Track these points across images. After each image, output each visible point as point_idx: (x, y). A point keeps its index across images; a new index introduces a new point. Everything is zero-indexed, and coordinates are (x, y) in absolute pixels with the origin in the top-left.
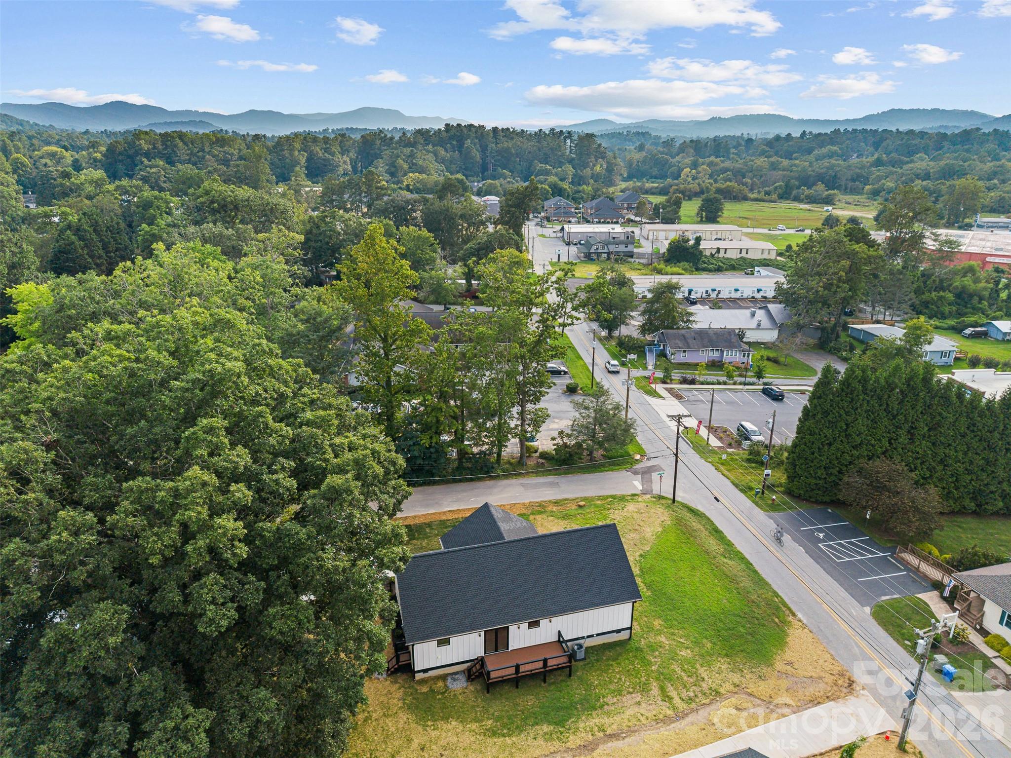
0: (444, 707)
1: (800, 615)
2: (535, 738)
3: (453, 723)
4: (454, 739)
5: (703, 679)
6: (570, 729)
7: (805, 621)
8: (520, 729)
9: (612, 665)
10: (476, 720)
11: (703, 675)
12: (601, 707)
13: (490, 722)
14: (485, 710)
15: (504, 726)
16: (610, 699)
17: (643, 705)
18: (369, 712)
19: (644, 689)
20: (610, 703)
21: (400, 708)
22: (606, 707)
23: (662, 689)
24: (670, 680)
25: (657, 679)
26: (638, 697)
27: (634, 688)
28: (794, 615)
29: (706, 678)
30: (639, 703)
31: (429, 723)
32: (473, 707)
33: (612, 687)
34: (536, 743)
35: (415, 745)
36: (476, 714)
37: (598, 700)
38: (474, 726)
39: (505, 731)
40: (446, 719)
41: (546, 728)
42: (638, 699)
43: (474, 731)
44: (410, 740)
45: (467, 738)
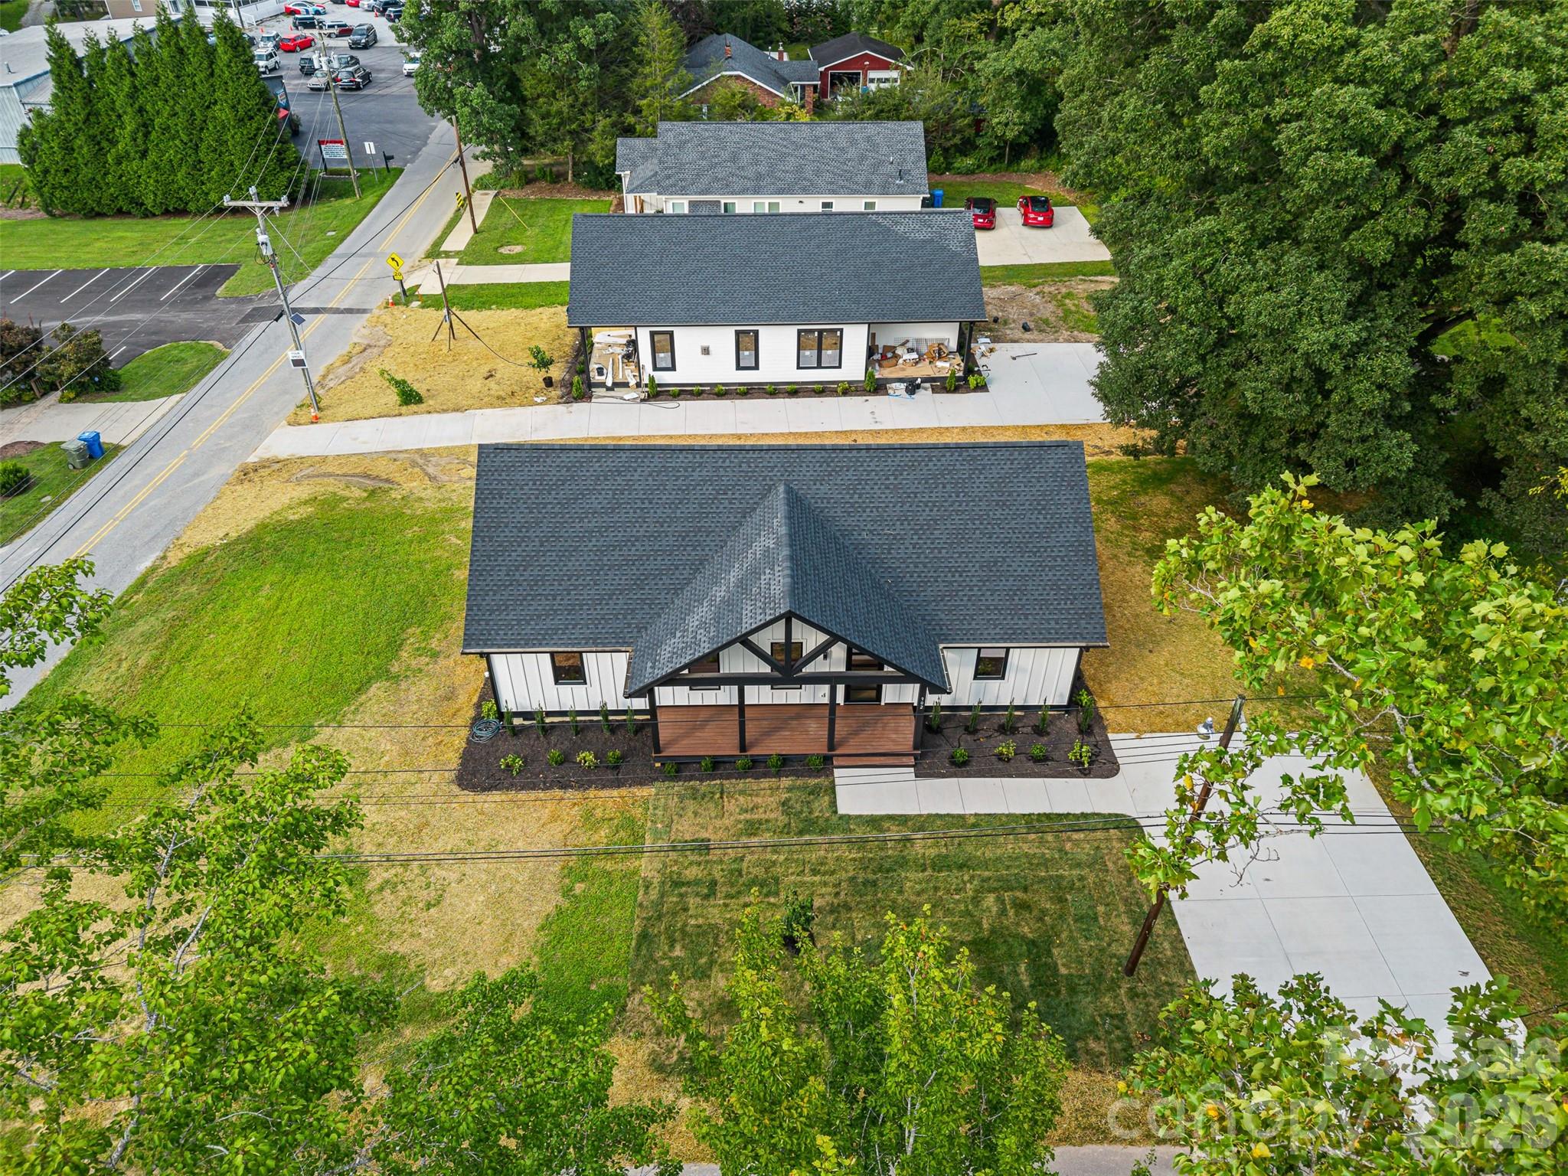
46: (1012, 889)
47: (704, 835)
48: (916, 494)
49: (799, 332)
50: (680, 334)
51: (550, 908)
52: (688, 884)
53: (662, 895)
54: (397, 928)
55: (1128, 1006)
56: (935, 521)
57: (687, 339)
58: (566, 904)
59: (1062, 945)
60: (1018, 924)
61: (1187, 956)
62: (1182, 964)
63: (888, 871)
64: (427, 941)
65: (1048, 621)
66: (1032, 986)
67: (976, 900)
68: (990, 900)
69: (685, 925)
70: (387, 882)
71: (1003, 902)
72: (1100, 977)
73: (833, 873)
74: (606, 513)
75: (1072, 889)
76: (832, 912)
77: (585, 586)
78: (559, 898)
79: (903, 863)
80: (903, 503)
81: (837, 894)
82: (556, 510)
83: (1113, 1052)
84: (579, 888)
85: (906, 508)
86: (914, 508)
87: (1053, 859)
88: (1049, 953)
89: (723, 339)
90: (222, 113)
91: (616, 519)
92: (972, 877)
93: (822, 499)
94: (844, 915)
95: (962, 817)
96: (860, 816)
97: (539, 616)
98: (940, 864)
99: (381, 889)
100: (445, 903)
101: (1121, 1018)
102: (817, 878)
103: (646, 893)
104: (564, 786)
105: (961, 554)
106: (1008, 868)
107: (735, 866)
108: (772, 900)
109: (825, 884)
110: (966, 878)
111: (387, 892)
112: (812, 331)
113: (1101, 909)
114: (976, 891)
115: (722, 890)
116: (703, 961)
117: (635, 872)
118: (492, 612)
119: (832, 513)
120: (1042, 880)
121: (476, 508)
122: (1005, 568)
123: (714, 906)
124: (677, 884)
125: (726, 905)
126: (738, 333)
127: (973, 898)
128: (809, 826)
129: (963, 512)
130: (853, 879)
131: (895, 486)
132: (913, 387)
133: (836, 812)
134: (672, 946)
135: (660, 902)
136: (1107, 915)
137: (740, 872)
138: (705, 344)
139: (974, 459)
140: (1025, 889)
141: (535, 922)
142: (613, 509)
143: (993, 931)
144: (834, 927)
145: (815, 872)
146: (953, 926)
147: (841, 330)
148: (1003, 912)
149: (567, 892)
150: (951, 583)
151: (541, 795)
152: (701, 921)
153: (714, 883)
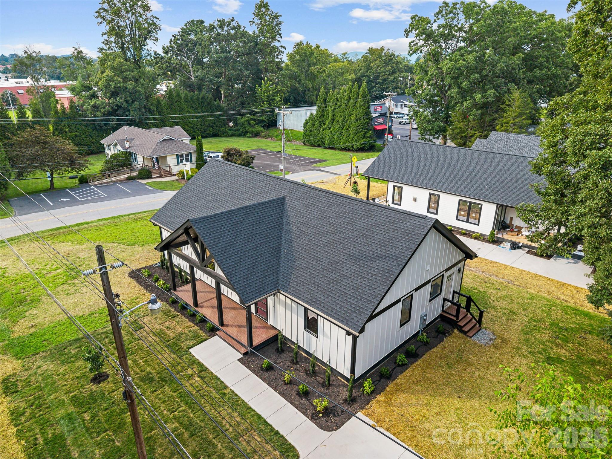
49: (460, 200)
50: (406, 188)
57: (408, 192)
89: (423, 195)
90: (353, 117)
112: (466, 202)
126: (430, 194)
132: (515, 246)
138: (415, 197)
147: (482, 205)
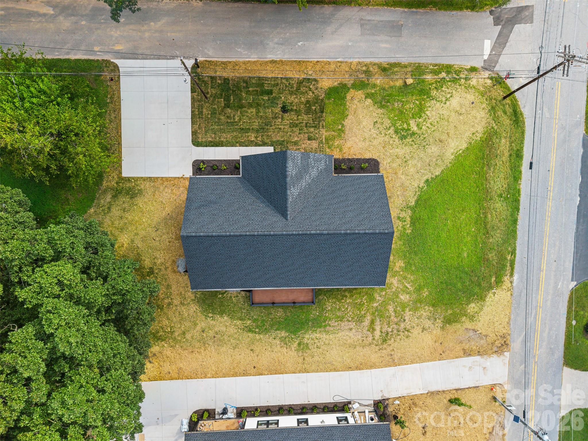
0: (222, 305)
1: (516, 277)
2: (275, 339)
3: (225, 318)
4: (224, 329)
5: (405, 320)
6: (299, 337)
7: (514, 284)
8: (266, 331)
9: (346, 296)
10: (241, 319)
11: (406, 318)
12: (325, 326)
13: (249, 322)
14: (248, 313)
15: (257, 327)
16: (333, 323)
17: (354, 331)
18: (171, 299)
19: (360, 320)
20: (331, 325)
21: (193, 300)
22: (328, 327)
23: (372, 322)
24: (381, 316)
25: (373, 314)
26: (352, 325)
27: (353, 318)
28: (512, 275)
29: (407, 321)
30: (351, 329)
31: (210, 315)
32: (241, 308)
33: (339, 314)
34: (274, 341)
35: (198, 328)
36: (242, 314)
37: (325, 321)
38: (239, 322)
39: (257, 330)
40: (222, 313)
41: (283, 334)
42: (352, 326)
43: (237, 326)
44: (196, 325)
45: (232, 330)
46: (230, 122)
47: (309, 142)
48: (243, 218)
51: (346, 120)
52: (313, 127)
53: (319, 124)
54: (383, 116)
55: (209, 90)
56: (237, 210)
58: (343, 122)
59: (221, 107)
60: (231, 112)
61: (192, 103)
62: (194, 101)
63: (262, 128)
64: (375, 112)
65: (207, 182)
66: (231, 96)
67: (240, 119)
68: (237, 119)
69: (312, 115)
70: (389, 130)
71: (234, 119)
72: (214, 97)
73: (276, 128)
74: (346, 211)
75: (215, 122)
76: (277, 117)
77: (350, 191)
78: (344, 123)
79: (257, 131)
80: (247, 215)
81: (275, 122)
82: (363, 212)
83: (216, 80)
84: (340, 127)
85: (247, 214)
86: (244, 213)
87: (218, 132)
88: (225, 104)
91: (343, 209)
92: (240, 126)
93: (275, 216)
94: (273, 116)
95: (240, 146)
96: (268, 146)
97: (363, 183)
98: (247, 130)
99: (390, 127)
100: (373, 123)
101: (212, 88)
102: (280, 127)
103: (323, 124)
104: (348, 159)
105: (231, 200)
106: (230, 129)
107: (301, 131)
108: (291, 121)
109: (278, 125)
110: (242, 126)
111: (388, 126)
113: (209, 116)
114: (240, 122)
115: (304, 124)
116: (308, 105)
117: (326, 131)
118: (377, 184)
119: (272, 212)
120: (222, 125)
121: (390, 211)
122: (217, 196)
123: (306, 120)
124: (315, 127)
125: (303, 120)
127: (241, 120)
128: (281, 143)
129: (228, 212)
130: (271, 126)
131: (250, 220)
133: (274, 147)
134: (315, 109)
135: (319, 122)
136: (208, 114)
137: (300, 130)
139: (221, 229)
140: (227, 122)
141: (350, 117)
142: (344, 212)
143: (237, 111)
144: (276, 113)
145: (280, 129)
146: (247, 112)
148: (234, 116)
149: (343, 126)
150: (235, 192)
151: (355, 157)
152: (309, 116)
153: (306, 127)
